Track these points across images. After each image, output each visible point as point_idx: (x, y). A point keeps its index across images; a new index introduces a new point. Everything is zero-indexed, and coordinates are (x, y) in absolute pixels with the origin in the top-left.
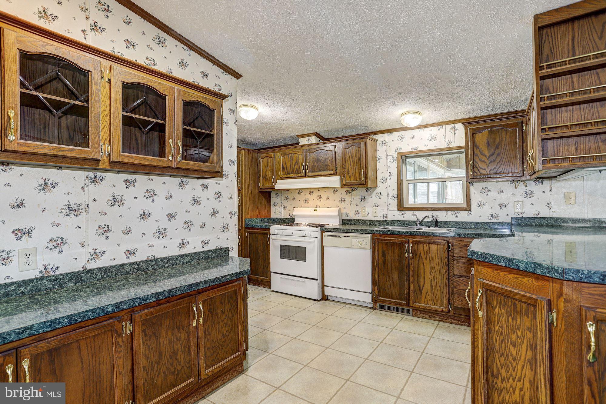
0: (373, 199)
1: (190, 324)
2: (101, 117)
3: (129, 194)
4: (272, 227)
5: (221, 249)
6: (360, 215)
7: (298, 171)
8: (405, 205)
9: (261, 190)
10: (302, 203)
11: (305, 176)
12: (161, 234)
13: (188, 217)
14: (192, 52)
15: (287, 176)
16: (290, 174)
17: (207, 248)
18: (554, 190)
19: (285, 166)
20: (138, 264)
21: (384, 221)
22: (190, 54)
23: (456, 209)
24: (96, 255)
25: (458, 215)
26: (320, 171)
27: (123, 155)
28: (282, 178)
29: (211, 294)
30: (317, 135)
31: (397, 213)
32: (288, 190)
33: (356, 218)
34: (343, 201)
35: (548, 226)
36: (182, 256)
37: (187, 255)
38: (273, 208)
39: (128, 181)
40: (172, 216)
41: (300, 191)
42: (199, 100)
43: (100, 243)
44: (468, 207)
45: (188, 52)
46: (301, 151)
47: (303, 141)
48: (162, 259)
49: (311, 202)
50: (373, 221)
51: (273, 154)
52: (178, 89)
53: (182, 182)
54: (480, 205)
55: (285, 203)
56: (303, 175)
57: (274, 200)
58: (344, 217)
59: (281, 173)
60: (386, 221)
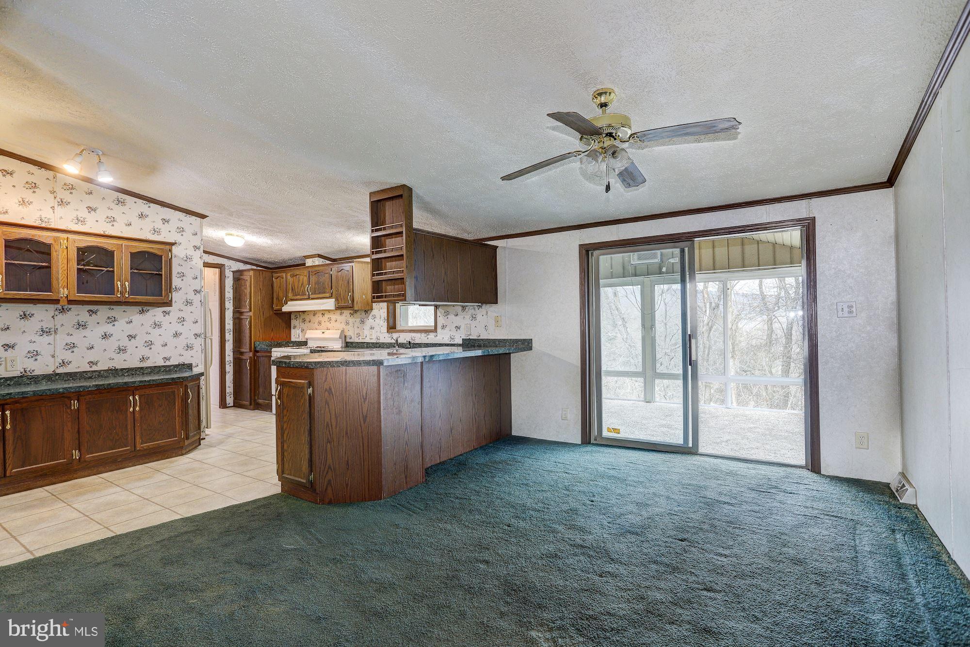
0: (370, 322)
1: (127, 410)
2: (60, 272)
3: (92, 320)
4: (273, 349)
5: (184, 365)
6: (360, 337)
7: (304, 294)
8: (398, 327)
9: (275, 312)
10: (316, 325)
11: (309, 298)
12: (122, 350)
13: (148, 338)
14: (152, 205)
15: (295, 298)
16: (296, 295)
17: (168, 363)
18: (489, 313)
19: (293, 288)
20: (100, 372)
21: (377, 343)
22: (149, 207)
23: (426, 331)
24: (63, 364)
25: (429, 336)
26: (319, 293)
27: (78, 296)
28: (292, 300)
29: (148, 391)
30: (320, 256)
31: (387, 335)
32: (305, 311)
33: (357, 340)
34: (347, 323)
35: (484, 346)
36: (142, 368)
37: (147, 368)
38: (293, 331)
39: (91, 311)
40: (131, 337)
41: (315, 313)
42: (146, 250)
43: (67, 356)
44: (435, 330)
45: (148, 205)
46: (306, 272)
47: (309, 262)
48: (122, 370)
49: (323, 324)
50: (369, 343)
51: (284, 275)
52: (125, 245)
53: (143, 310)
54: (443, 327)
55: (302, 325)
56: (306, 297)
57: (293, 322)
58: (348, 340)
59: (290, 295)
60: (378, 343)
